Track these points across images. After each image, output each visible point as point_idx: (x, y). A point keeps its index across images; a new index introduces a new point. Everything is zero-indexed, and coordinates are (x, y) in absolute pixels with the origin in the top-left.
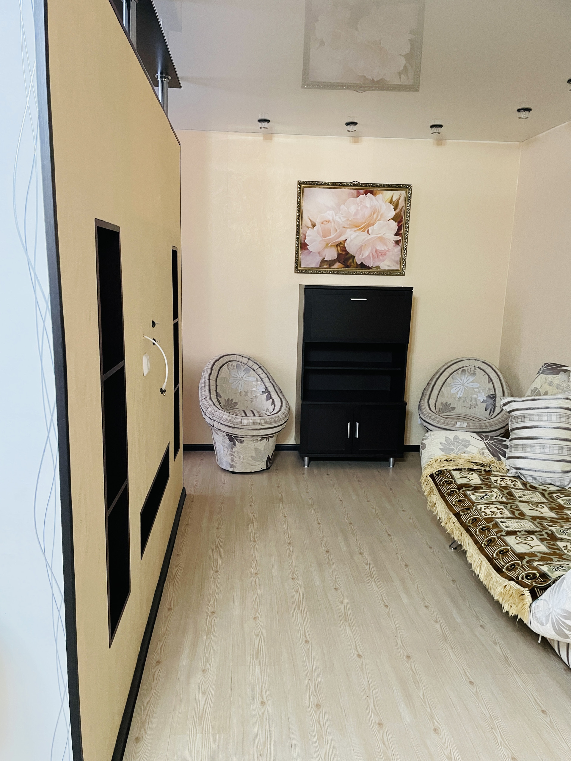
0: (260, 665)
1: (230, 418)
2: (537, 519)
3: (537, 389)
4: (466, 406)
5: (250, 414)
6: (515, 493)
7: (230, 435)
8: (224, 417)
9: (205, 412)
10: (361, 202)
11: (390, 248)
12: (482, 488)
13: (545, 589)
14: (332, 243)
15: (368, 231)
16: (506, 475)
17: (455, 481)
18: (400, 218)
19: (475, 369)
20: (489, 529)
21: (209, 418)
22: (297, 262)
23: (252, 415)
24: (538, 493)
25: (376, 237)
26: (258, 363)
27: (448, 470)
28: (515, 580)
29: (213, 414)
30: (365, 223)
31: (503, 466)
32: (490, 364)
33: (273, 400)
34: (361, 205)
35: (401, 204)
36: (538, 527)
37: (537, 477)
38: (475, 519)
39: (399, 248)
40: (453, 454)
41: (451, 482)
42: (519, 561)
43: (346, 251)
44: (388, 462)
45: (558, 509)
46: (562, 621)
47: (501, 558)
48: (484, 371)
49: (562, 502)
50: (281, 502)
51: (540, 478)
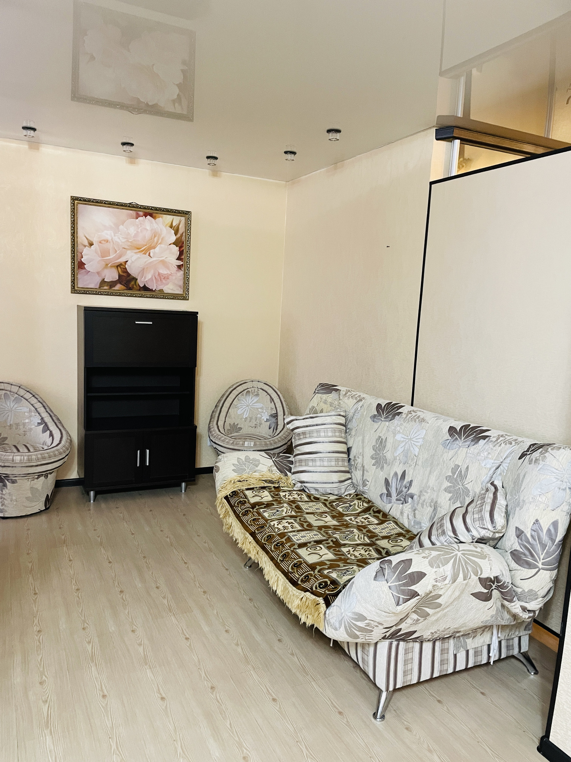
0: (51, 734)
2: (323, 529)
3: (314, 407)
4: (252, 426)
5: (22, 449)
6: (302, 506)
10: (141, 224)
11: (173, 273)
12: (273, 505)
13: (336, 595)
14: (112, 264)
15: (150, 253)
16: (293, 489)
17: (248, 501)
18: (181, 243)
19: (258, 390)
20: (282, 544)
22: (73, 282)
23: (26, 451)
24: (321, 504)
25: (158, 260)
26: (32, 392)
27: (241, 490)
28: (310, 591)
30: (146, 245)
31: (290, 481)
32: (272, 386)
33: (51, 432)
34: (141, 227)
35: (182, 230)
36: (324, 536)
37: (319, 489)
38: (270, 536)
39: (181, 273)
40: (245, 474)
41: (245, 502)
42: (311, 571)
43: (127, 272)
44: (180, 487)
45: (338, 516)
46: (353, 623)
47: (295, 571)
48: (266, 392)
49: (341, 510)
50: (65, 545)
51: (322, 489)
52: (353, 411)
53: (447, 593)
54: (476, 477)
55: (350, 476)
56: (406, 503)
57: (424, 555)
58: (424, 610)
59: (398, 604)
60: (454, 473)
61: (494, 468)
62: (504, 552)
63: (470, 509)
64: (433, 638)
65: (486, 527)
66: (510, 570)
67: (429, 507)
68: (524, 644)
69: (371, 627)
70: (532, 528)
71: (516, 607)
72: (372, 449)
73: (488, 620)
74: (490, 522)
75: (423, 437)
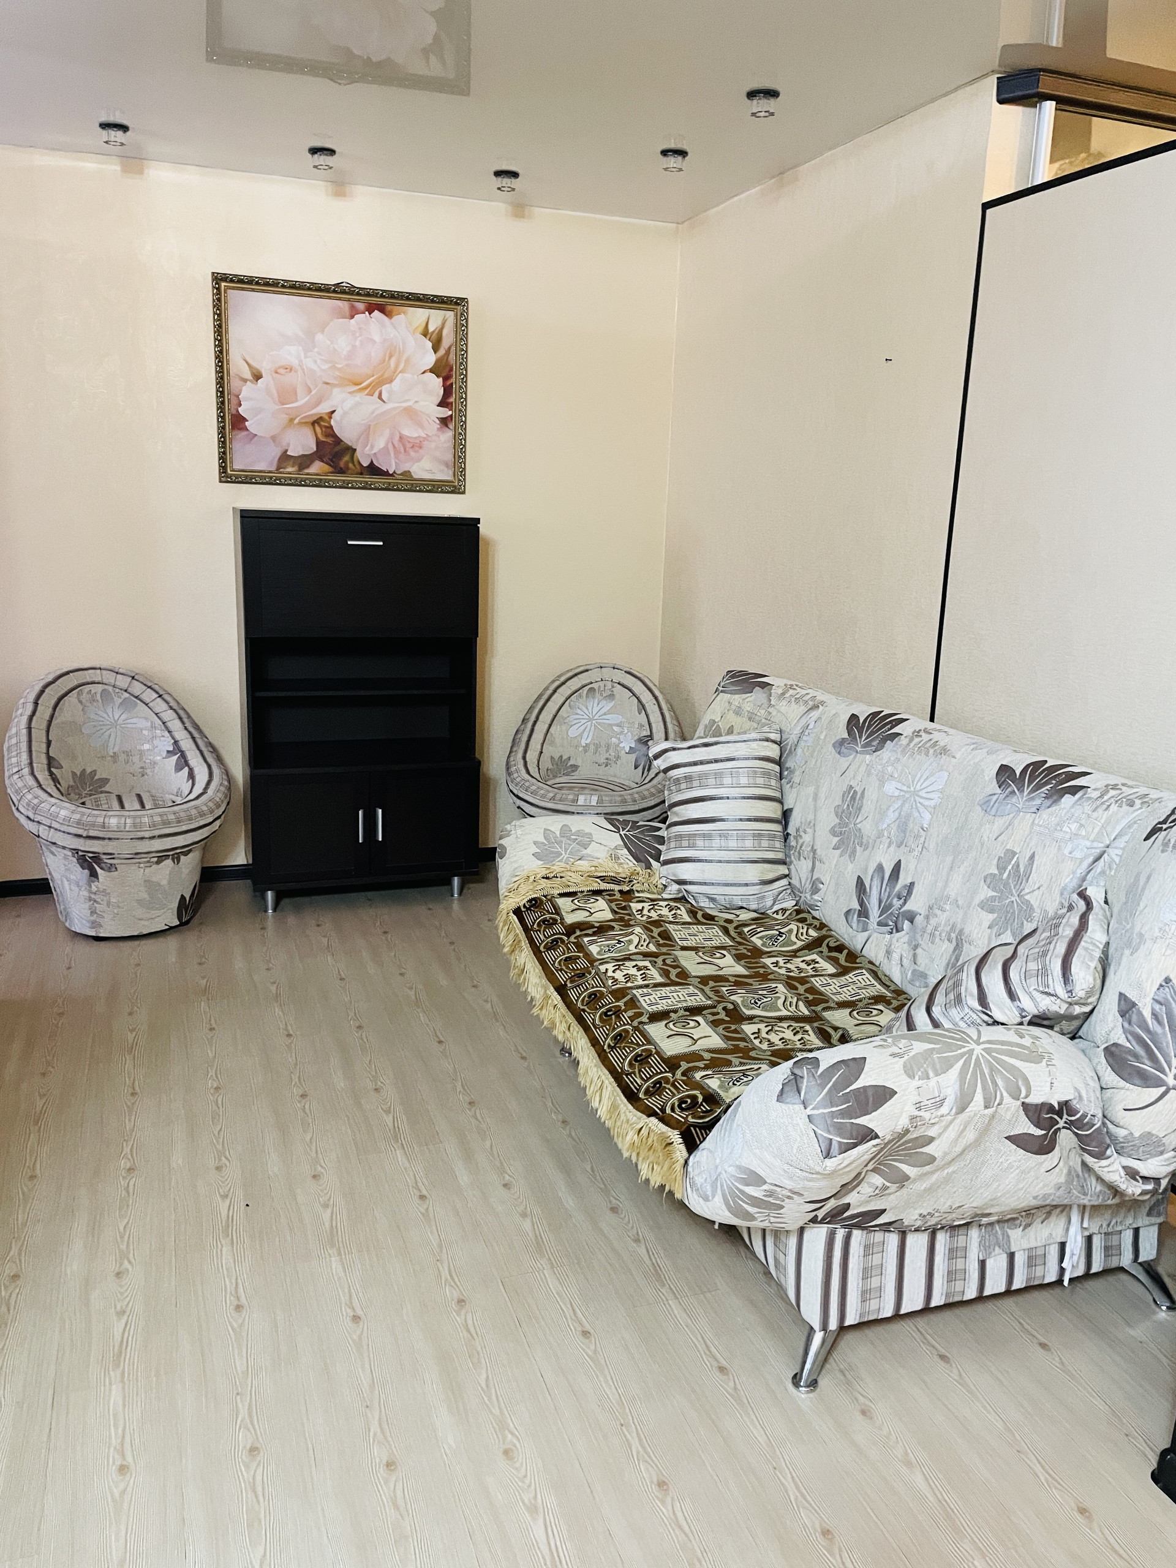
0: (122, 1381)
1: (77, 816)
2: (710, 982)
3: (714, 722)
4: (598, 762)
5: (131, 804)
6: (673, 933)
7: (80, 853)
8: (63, 813)
9: (16, 802)
10: (360, 329)
11: (430, 434)
12: (612, 928)
13: (709, 1126)
14: (302, 418)
15: (380, 394)
16: (660, 897)
17: (562, 919)
18: (447, 369)
19: (613, 687)
20: (618, 1012)
21: (28, 817)
22: (223, 457)
23: (138, 807)
24: (717, 929)
25: (401, 407)
26: (156, 687)
27: (549, 897)
28: (659, 1114)
29: (35, 809)
30: (374, 375)
31: (655, 879)
32: (642, 677)
33: (191, 769)
34: (360, 335)
35: (448, 339)
36: (710, 998)
37: (716, 896)
38: (594, 994)
39: (450, 434)
40: (559, 864)
41: (555, 922)
42: (668, 1072)
43: (334, 436)
44: (449, 887)
45: (750, 956)
46: (738, 1189)
47: (637, 1070)
48: (630, 690)
49: (759, 943)
50: (205, 998)
51: (723, 897)
52: (797, 730)
53: (946, 1135)
54: (1049, 877)
55: (787, 872)
56: (897, 931)
57: (895, 1050)
58: (897, 1167)
59: (828, 1155)
60: (1002, 868)
61: (1091, 859)
62: (1094, 1046)
63: (1023, 951)
64: (926, 1225)
65: (1052, 992)
66: (1102, 1088)
67: (946, 941)
68: (1148, 1246)
69: (778, 1198)
70: (1156, 997)
71: (1112, 1169)
72: (833, 815)
73: (1050, 1195)
74: (1062, 980)
75: (940, 787)
